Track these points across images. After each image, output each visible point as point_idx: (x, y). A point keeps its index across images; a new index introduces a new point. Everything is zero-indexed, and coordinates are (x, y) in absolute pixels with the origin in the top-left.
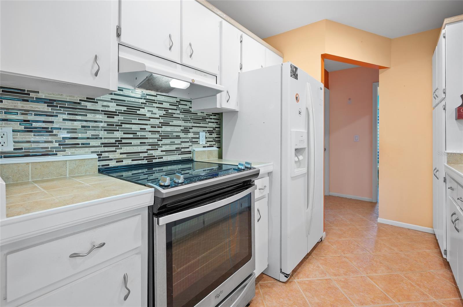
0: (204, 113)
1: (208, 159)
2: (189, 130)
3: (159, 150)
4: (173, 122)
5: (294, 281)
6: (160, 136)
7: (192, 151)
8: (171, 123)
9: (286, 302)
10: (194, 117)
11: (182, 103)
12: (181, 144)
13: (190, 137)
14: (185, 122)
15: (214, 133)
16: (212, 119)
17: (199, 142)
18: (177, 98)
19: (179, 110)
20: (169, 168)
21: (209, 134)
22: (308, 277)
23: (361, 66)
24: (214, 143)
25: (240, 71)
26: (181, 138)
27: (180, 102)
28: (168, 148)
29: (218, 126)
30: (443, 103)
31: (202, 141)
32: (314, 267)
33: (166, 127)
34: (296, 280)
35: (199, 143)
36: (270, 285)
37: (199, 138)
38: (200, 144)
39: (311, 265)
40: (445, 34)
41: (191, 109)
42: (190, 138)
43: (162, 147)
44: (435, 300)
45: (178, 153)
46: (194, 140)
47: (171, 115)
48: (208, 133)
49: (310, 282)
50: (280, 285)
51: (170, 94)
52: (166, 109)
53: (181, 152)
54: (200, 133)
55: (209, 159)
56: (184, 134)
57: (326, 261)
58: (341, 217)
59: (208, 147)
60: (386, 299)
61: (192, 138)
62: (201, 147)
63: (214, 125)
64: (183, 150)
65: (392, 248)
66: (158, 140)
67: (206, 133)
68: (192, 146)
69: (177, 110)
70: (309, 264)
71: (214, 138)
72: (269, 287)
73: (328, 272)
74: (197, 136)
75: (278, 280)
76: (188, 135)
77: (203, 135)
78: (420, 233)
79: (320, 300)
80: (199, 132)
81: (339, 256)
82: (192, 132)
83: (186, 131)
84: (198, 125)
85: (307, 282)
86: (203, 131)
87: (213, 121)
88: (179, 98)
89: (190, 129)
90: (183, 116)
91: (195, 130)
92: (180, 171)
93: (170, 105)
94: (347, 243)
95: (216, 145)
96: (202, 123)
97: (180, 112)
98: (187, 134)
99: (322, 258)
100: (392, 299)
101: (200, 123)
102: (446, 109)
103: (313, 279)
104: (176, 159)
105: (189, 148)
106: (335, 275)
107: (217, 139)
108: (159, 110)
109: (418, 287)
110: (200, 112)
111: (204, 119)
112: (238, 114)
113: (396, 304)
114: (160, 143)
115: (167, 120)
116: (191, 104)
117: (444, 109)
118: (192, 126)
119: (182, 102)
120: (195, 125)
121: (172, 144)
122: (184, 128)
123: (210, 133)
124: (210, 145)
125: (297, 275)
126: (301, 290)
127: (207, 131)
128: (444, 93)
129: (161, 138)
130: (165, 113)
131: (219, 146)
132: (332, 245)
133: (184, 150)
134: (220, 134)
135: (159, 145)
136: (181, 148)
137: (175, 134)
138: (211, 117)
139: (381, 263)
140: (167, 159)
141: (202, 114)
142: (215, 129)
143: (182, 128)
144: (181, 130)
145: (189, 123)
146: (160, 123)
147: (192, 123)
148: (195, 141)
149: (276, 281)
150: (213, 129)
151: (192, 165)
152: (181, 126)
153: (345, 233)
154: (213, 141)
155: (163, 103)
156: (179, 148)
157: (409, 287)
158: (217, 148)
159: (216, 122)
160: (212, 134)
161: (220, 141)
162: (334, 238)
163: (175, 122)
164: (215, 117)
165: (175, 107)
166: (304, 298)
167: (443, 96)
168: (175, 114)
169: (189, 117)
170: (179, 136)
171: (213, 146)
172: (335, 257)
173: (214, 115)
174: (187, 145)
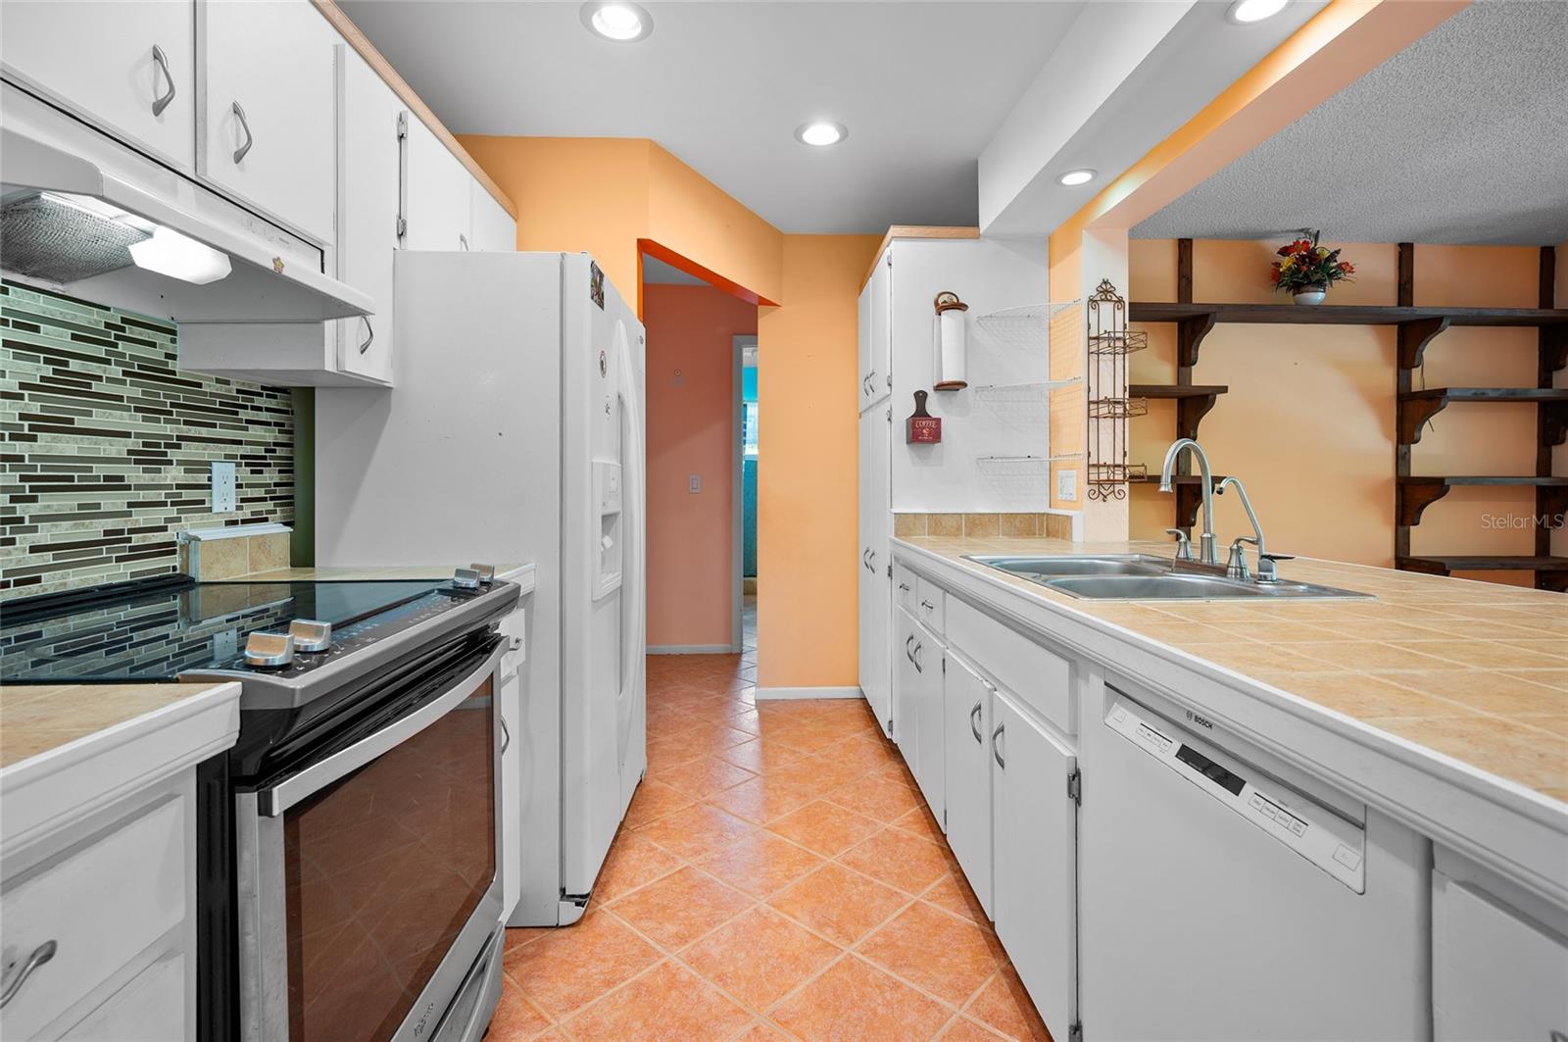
0: (227, 383)
1: (251, 570)
2: (165, 454)
3: (18, 545)
4: (89, 414)
5: (600, 910)
6: (23, 479)
7: (180, 541)
8: (80, 422)
9: (594, 970)
10: (185, 398)
11: (131, 333)
12: (129, 514)
13: (169, 482)
14: (145, 419)
15: (269, 465)
16: (259, 409)
17: (211, 501)
18: (108, 309)
19: (117, 363)
20: (74, 622)
21: (249, 469)
22: (632, 885)
23: (709, 284)
24: (270, 505)
25: (396, 244)
26: (128, 488)
27: (123, 329)
28: (65, 532)
29: (283, 438)
30: (886, 406)
31: (224, 497)
32: (640, 853)
33: (54, 438)
34: (604, 905)
35: (210, 510)
36: (533, 949)
37: (209, 487)
38: (215, 510)
39: (632, 851)
40: (889, 257)
41: (171, 365)
42: (169, 487)
43: (34, 530)
44: (887, 826)
45: (114, 555)
46: (187, 495)
47: (81, 386)
48: (247, 465)
49: (643, 893)
50: (563, 938)
51: (75, 290)
52: (55, 357)
53: (132, 549)
54: (215, 467)
55: (256, 570)
56: (145, 471)
57: (667, 828)
58: (671, 706)
59: (244, 522)
60: (810, 860)
61: (179, 486)
62: (216, 525)
63: (270, 435)
64: (137, 540)
65: (797, 749)
66: (13, 499)
67: (238, 465)
68: (179, 520)
69: (108, 362)
70: (627, 851)
71: (269, 485)
72: (533, 956)
73: (680, 854)
74: (202, 479)
75: (552, 927)
76: (163, 475)
77: (225, 476)
78: (836, 702)
79: (680, 925)
80: (210, 463)
81: (693, 806)
82: (180, 463)
83: (152, 455)
84: (204, 432)
85: (634, 898)
86: (227, 456)
87: (264, 416)
88: (117, 310)
89: (168, 450)
90: (137, 393)
91: (190, 451)
92: (125, 632)
93: (74, 337)
94: (701, 767)
95: (279, 513)
96: (222, 426)
97: (125, 373)
98: (159, 471)
99: (655, 824)
100: (820, 856)
101: (214, 426)
102: (893, 419)
103: (647, 884)
104: (105, 582)
105: (164, 529)
106: (698, 853)
107: (280, 491)
108: (16, 356)
109: (856, 813)
110: (211, 379)
111: (230, 408)
112: (390, 396)
113: (829, 861)
114: (22, 510)
115: (60, 404)
116: (173, 341)
117: (889, 420)
118: (179, 438)
119: (131, 331)
120: (194, 431)
121: (89, 512)
122: (145, 444)
123: (255, 464)
124: (253, 513)
125: (602, 891)
126: (624, 923)
127: (243, 457)
128: (890, 385)
129: (32, 489)
130: (48, 371)
131: (290, 517)
132: (669, 784)
133: (144, 539)
134: (291, 471)
135: (21, 520)
136: (132, 531)
137: (100, 470)
138: (259, 401)
139: (783, 789)
140: (65, 584)
141: (221, 389)
142: (274, 451)
143: (134, 443)
144: (130, 452)
145: (166, 421)
146: (23, 417)
147: (177, 422)
148: (191, 500)
149: (547, 932)
150: (266, 451)
151: (177, 601)
152: (127, 435)
153: (690, 745)
154: (264, 499)
155: (42, 326)
156: (121, 532)
157: (843, 818)
158: (285, 524)
159: (276, 424)
160: (261, 472)
161: (292, 497)
162: (667, 766)
163: (100, 418)
164: (272, 404)
165: (100, 351)
166: (639, 938)
167: (887, 390)
168: (99, 378)
169: (165, 396)
170: (122, 478)
171: (266, 520)
172: (684, 810)
173: (268, 396)
174: (157, 516)
